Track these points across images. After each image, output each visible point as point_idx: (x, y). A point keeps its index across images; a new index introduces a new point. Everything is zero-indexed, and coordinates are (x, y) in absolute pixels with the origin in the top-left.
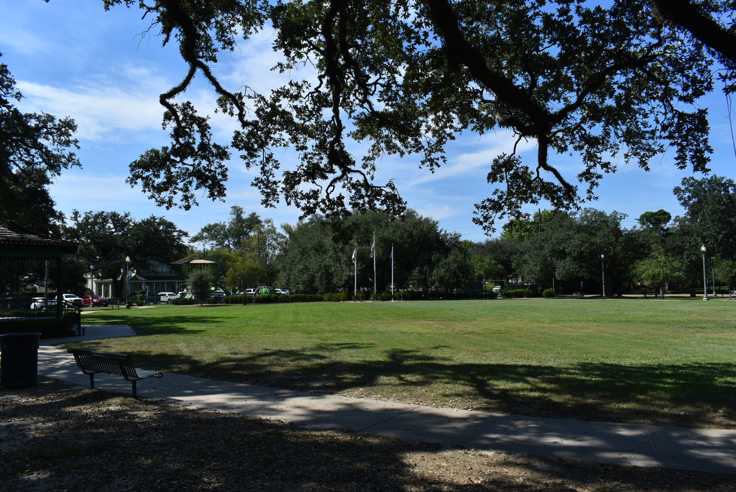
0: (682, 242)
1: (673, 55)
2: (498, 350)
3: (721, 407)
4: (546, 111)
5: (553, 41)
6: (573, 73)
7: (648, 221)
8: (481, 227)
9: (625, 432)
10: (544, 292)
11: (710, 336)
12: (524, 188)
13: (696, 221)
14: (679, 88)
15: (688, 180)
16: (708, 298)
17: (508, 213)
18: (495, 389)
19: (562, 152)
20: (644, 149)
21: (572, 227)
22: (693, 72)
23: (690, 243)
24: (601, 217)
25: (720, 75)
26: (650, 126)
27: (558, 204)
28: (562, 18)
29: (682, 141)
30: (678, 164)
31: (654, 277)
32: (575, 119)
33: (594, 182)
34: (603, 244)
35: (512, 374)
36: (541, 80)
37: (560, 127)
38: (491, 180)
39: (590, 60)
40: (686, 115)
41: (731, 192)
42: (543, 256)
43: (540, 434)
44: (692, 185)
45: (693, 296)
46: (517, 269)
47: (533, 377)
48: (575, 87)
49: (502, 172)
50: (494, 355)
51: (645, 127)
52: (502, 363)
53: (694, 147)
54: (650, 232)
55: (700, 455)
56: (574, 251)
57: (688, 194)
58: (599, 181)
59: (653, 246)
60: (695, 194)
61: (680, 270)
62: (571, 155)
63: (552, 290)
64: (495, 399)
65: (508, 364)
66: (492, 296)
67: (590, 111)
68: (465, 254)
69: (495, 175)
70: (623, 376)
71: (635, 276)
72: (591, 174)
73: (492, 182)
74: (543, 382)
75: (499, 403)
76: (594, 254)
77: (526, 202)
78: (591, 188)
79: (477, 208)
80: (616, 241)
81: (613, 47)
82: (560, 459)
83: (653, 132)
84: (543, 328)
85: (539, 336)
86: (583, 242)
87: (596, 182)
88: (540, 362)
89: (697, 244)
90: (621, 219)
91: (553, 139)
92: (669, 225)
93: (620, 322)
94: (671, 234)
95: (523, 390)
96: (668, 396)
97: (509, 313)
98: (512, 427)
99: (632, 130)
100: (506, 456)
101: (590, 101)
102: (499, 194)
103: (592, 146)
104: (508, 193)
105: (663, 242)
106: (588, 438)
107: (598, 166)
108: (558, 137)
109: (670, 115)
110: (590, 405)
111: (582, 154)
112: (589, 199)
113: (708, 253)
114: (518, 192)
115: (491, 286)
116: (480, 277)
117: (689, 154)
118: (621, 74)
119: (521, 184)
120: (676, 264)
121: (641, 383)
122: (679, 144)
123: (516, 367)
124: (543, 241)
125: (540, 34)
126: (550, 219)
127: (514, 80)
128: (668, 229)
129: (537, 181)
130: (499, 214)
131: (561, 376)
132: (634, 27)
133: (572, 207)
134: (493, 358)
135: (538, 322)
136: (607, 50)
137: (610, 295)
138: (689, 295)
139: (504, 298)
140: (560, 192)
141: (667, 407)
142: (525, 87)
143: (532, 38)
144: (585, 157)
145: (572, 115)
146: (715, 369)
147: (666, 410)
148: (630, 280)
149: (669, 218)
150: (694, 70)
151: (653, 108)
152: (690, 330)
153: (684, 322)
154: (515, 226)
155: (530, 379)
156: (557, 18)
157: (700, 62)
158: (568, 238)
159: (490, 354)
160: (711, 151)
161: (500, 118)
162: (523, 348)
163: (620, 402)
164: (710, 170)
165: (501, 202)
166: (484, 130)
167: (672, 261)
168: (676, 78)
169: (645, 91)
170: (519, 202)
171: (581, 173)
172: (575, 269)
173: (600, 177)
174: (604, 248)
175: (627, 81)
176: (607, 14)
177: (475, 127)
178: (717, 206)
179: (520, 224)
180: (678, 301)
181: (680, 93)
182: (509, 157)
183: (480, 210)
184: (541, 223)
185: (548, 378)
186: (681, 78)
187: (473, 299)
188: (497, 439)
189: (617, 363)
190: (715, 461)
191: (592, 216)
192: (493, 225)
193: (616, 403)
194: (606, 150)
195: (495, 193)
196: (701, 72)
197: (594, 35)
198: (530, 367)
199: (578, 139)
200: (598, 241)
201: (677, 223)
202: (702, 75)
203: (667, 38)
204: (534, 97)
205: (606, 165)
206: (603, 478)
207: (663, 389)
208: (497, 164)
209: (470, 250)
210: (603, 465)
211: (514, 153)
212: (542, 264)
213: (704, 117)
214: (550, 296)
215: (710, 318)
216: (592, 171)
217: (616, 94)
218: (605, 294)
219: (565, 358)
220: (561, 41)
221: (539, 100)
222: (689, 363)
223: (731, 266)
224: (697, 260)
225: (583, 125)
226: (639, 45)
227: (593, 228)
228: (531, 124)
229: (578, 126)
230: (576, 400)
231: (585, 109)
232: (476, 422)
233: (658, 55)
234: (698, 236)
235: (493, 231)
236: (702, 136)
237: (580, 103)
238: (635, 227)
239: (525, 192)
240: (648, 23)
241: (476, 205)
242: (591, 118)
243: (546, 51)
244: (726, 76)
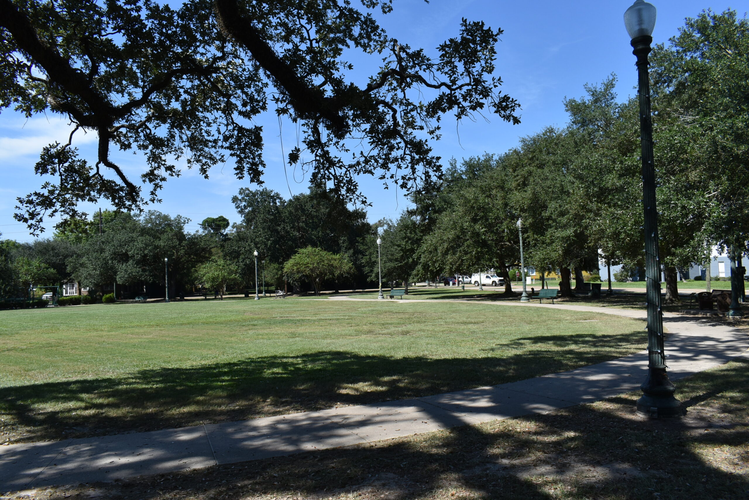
0: (239, 247)
1: (235, 71)
2: (47, 367)
3: (269, 397)
4: (108, 104)
5: (117, 29)
6: (138, 67)
7: (209, 226)
8: (25, 225)
9: (184, 437)
10: (104, 298)
11: (261, 332)
12: (81, 184)
13: (250, 228)
14: (239, 104)
15: (244, 191)
16: (259, 298)
17: (61, 211)
18: (41, 414)
19: (125, 149)
20: (206, 157)
21: (136, 228)
22: (251, 90)
23: (245, 248)
24: (166, 221)
25: (274, 97)
26: (213, 135)
27: (120, 204)
28: (129, 7)
29: (241, 153)
30: (237, 174)
31: (214, 279)
32: (140, 117)
33: (158, 184)
34: (166, 247)
35: (62, 393)
36: (103, 68)
37: (123, 122)
38: (40, 171)
39: (157, 58)
40: (244, 129)
41: (278, 204)
42: (104, 259)
43: (95, 456)
44: (247, 195)
45: (247, 296)
46: (73, 273)
47: (88, 392)
48: (141, 83)
49: (54, 163)
50: (41, 373)
51: (209, 136)
52: (51, 381)
53: (251, 160)
54: (211, 236)
55: (252, 445)
56: (137, 254)
57: (244, 203)
58: (163, 183)
59: (213, 250)
60: (250, 204)
61: (236, 273)
62: (135, 153)
63: (113, 295)
64: (40, 425)
65: (59, 381)
66: (42, 304)
67: (155, 110)
68: (6, 256)
69: (45, 166)
70: (183, 379)
71: (196, 279)
72: (155, 175)
73: (42, 173)
74: (100, 397)
75: (46, 429)
76: (157, 258)
77: (83, 200)
78: (155, 190)
79: (21, 202)
80: (179, 244)
81: (180, 51)
82: (117, 480)
83: (215, 141)
84: (102, 337)
85: (97, 345)
86: (147, 245)
87: (160, 184)
88: (97, 374)
89: (251, 249)
90: (184, 223)
91: (115, 133)
92: (228, 230)
93: (182, 324)
94: (230, 239)
95: (75, 409)
96: (225, 394)
97: (62, 323)
98: (62, 455)
99: (196, 136)
100: (52, 491)
101: (155, 100)
102: (50, 188)
103: (156, 147)
104: (61, 188)
105: (222, 246)
106: (148, 450)
107: (163, 168)
108: (121, 132)
109: (230, 127)
110: (151, 414)
111: (146, 154)
112: (153, 201)
113: (260, 258)
114: (73, 188)
115: (40, 293)
116: (27, 284)
117: (246, 166)
118: (187, 79)
119: (77, 180)
120: (233, 267)
121: (201, 384)
122: (238, 156)
123: (68, 383)
124: (103, 243)
125: (103, 17)
126: (112, 220)
127: (71, 62)
128: (227, 235)
129: (96, 178)
130: (50, 211)
131: (120, 387)
132: (201, 36)
133: (134, 208)
134: (40, 376)
135: (97, 330)
136: (173, 52)
137: (173, 298)
138: (243, 296)
139: (56, 306)
140: (122, 191)
141: (223, 404)
142: (84, 71)
143: (93, 19)
144: (150, 158)
145: (137, 112)
146: (264, 362)
147: (223, 408)
148: (192, 283)
149: (228, 224)
150: (253, 89)
151: (216, 118)
152: (244, 328)
153: (239, 321)
154: (69, 225)
155: (84, 396)
156: (123, 5)
157: (257, 83)
158: (132, 241)
159: (35, 372)
160: (264, 166)
161: (52, 101)
162: (77, 361)
163: (180, 407)
164: (263, 182)
165: (52, 197)
166: (32, 112)
167: (230, 264)
168: (236, 94)
169: (209, 100)
170: (75, 199)
171: (145, 173)
172: (138, 273)
173: (164, 179)
174: (168, 251)
175: (193, 87)
176: (175, 15)
177: (21, 107)
178: (267, 216)
179: (75, 224)
180: (234, 301)
181: (240, 108)
182: (64, 148)
183: (25, 205)
184: (101, 223)
185: (106, 392)
186: (241, 94)
187: (16, 309)
188: (41, 473)
189: (178, 367)
190: (263, 448)
191: (156, 218)
192: (41, 223)
193: (178, 408)
194: (170, 152)
195: (44, 187)
196: (259, 91)
197: (161, 34)
198: (85, 381)
199: (142, 138)
200: (162, 244)
201: (235, 230)
202: (259, 96)
203: (230, 54)
204: (95, 85)
205: (170, 168)
206: (162, 490)
207: (221, 387)
208: (48, 153)
209: (14, 251)
210: (163, 476)
211: (70, 144)
212: (101, 267)
213: (259, 134)
214: (110, 301)
215: (260, 316)
216: (156, 172)
217: (182, 98)
218: (168, 297)
219: (126, 368)
220: (127, 30)
221: (101, 89)
222: (243, 359)
223: (277, 269)
224: (250, 264)
225: (148, 124)
226: (205, 54)
227: (158, 230)
228: (91, 114)
229: (143, 124)
230: (135, 412)
231: (151, 108)
232: (14, 458)
233: (222, 68)
234: (251, 242)
235: (42, 231)
236: (257, 151)
237: (145, 100)
238: (197, 231)
239: (82, 189)
240: (213, 35)
241: (19, 199)
242: (157, 118)
243: (110, 37)
244: (279, 98)
